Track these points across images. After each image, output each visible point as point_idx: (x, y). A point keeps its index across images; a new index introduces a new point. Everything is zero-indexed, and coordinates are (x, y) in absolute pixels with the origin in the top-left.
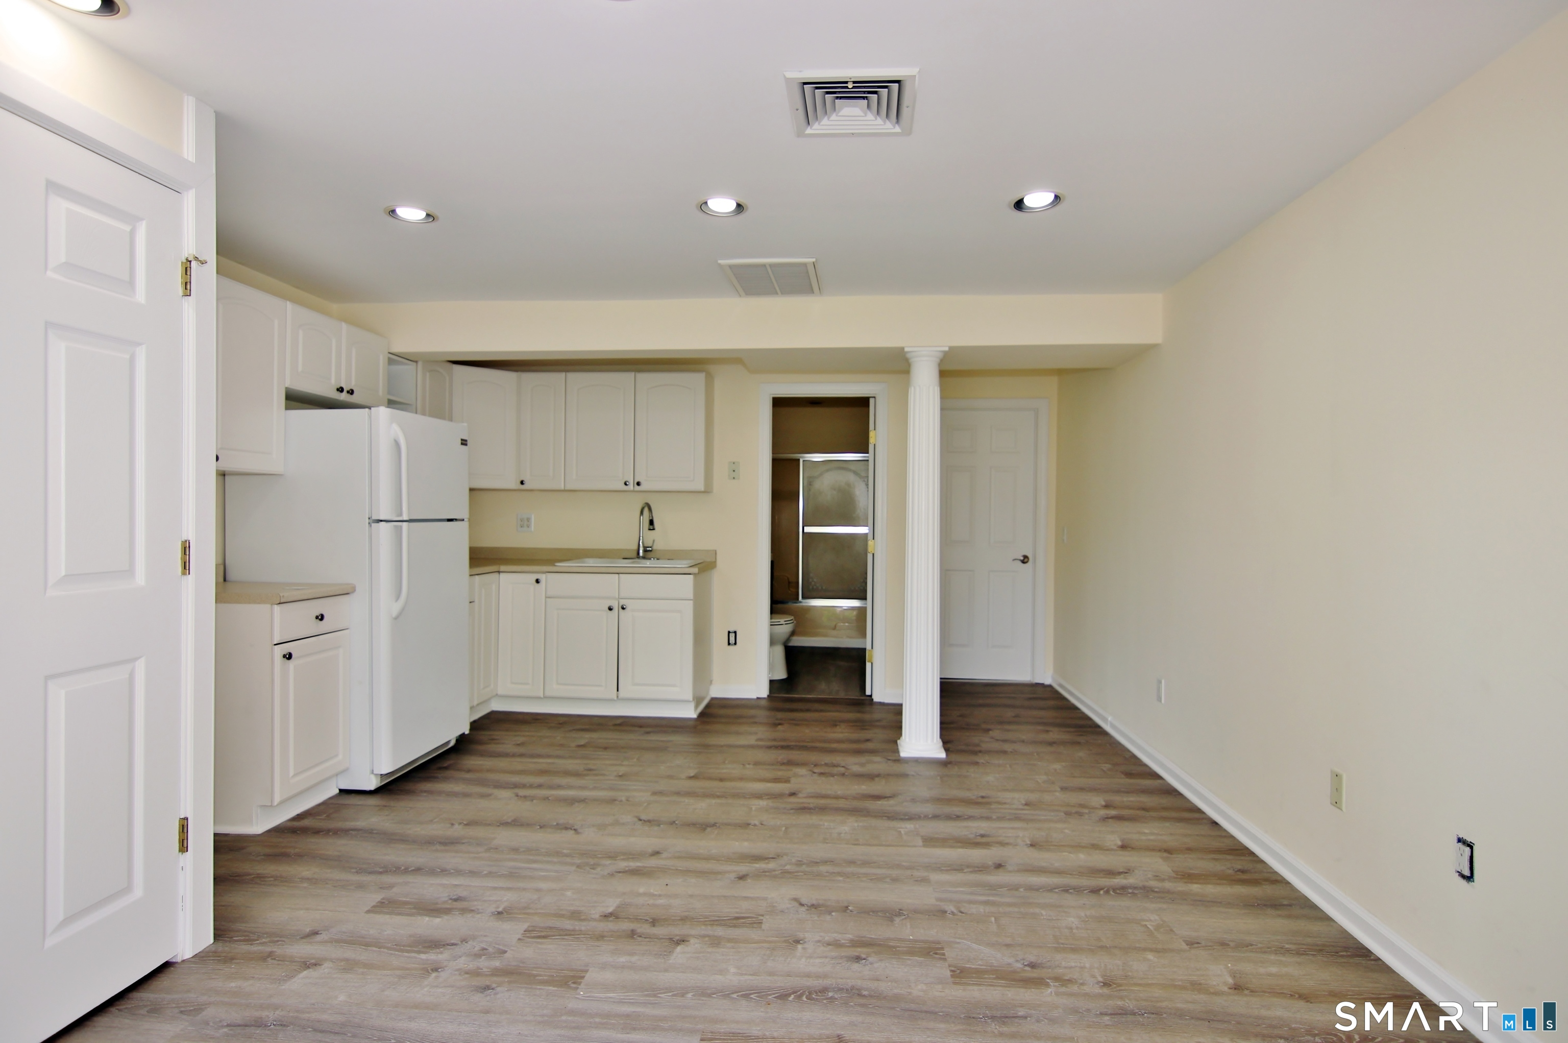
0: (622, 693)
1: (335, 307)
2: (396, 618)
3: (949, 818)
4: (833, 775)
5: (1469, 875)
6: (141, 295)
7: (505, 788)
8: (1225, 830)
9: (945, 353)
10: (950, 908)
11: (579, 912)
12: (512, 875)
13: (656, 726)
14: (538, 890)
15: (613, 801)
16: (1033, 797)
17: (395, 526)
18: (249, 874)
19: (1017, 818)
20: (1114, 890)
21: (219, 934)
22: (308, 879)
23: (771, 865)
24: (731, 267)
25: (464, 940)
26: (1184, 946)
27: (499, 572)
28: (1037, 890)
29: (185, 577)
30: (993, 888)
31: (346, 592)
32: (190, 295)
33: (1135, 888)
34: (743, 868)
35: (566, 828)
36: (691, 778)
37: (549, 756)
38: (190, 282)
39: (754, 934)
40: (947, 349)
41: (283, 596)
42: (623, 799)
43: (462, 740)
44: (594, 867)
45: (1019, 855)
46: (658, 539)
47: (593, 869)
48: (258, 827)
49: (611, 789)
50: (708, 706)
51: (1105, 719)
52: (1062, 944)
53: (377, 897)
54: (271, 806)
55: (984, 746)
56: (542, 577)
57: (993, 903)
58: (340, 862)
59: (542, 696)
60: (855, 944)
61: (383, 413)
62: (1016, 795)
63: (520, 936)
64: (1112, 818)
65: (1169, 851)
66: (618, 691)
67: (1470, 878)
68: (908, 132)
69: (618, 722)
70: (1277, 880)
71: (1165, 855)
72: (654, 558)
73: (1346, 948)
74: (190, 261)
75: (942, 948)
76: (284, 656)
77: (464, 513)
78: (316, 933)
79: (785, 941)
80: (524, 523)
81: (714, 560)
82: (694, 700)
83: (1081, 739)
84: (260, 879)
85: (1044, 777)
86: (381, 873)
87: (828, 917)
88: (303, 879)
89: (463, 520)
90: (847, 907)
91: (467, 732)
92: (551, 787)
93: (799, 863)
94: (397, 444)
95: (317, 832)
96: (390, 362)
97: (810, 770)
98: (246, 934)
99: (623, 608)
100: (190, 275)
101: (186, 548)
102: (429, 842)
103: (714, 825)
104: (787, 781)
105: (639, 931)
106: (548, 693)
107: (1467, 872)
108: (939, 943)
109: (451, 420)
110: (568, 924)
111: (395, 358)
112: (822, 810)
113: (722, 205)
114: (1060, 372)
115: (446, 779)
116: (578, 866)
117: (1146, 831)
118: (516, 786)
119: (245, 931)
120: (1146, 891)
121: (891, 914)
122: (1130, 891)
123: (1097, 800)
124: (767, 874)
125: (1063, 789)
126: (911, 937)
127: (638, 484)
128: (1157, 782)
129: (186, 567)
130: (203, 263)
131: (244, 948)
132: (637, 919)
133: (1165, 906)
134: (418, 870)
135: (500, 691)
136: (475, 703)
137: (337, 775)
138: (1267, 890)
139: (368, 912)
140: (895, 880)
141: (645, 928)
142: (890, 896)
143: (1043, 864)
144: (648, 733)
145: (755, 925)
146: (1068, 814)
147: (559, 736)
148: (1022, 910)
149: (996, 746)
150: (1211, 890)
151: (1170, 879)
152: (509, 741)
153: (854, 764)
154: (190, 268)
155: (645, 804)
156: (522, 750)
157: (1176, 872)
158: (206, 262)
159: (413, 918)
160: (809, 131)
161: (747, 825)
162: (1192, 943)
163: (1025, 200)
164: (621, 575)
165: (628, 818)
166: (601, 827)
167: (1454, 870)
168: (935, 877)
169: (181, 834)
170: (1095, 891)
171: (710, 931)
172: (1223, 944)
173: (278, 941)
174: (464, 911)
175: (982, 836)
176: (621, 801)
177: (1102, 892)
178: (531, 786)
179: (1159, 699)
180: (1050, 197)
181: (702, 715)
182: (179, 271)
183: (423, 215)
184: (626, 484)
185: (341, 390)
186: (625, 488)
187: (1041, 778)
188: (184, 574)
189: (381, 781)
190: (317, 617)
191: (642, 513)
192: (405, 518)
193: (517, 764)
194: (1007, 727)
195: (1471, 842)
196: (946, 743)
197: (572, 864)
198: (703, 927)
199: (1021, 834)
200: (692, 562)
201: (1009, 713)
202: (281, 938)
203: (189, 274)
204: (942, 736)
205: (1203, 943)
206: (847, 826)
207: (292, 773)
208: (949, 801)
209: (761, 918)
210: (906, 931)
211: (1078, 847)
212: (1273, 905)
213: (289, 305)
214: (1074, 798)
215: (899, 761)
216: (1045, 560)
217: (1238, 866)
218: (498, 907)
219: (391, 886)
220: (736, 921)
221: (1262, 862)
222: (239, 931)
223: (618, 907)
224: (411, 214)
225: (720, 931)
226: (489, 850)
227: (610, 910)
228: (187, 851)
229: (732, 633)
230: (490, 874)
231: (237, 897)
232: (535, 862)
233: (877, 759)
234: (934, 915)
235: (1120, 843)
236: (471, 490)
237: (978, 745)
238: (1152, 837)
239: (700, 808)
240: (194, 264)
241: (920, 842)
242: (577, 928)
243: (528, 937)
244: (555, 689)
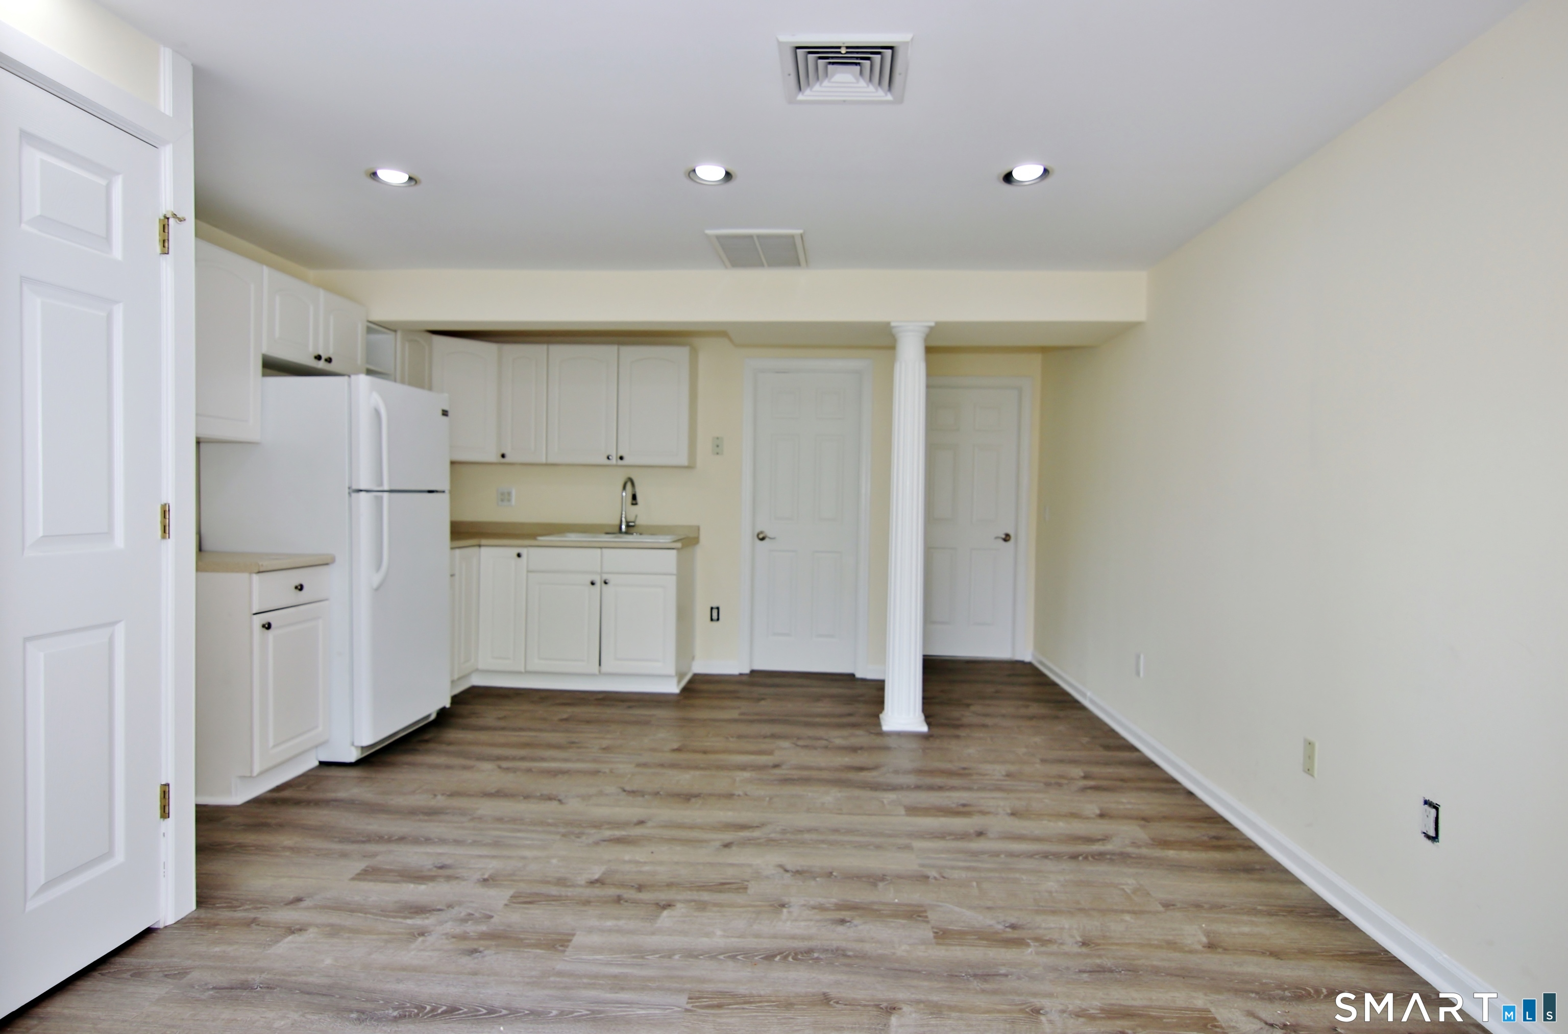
0: (605, 668)
1: (312, 273)
2: (377, 589)
3: (931, 788)
4: (815, 748)
5: (1434, 835)
6: (118, 253)
7: (488, 760)
8: (1200, 800)
9: (931, 328)
10: (933, 873)
11: (565, 879)
12: (496, 844)
13: (638, 701)
14: (523, 858)
15: (596, 773)
16: (1012, 768)
17: (376, 497)
18: (230, 844)
19: (999, 789)
20: (1093, 857)
21: (201, 901)
22: (291, 849)
23: (756, 834)
24: (718, 237)
25: (450, 906)
26: (1161, 908)
27: (480, 546)
28: (1018, 856)
29: (165, 541)
30: (975, 854)
31: (326, 562)
32: (168, 253)
33: (1114, 854)
34: (728, 836)
35: (550, 798)
36: (674, 750)
37: (530, 729)
38: (168, 240)
39: (739, 899)
40: (932, 324)
41: (262, 565)
42: (607, 771)
43: (443, 714)
44: (579, 836)
45: (1000, 823)
46: (642, 514)
47: (579, 837)
48: (238, 796)
49: (595, 761)
50: (690, 682)
51: (1084, 695)
52: (1042, 906)
53: (360, 865)
54: (251, 777)
55: (965, 720)
56: (524, 551)
57: (974, 869)
58: (322, 831)
59: (523, 670)
60: (840, 907)
61: (363, 380)
62: (998, 767)
63: (506, 902)
64: (1092, 788)
65: (1145, 819)
66: (600, 665)
67: (1434, 838)
68: (899, 100)
69: (600, 696)
70: (1250, 846)
71: (1142, 823)
72: (637, 533)
73: (1315, 909)
74: (168, 219)
75: (925, 911)
76: (264, 626)
77: (445, 484)
78: (299, 900)
79: (771, 905)
80: (505, 497)
81: (697, 535)
82: (676, 675)
83: (1061, 714)
84: (241, 848)
85: (1024, 750)
86: (363, 842)
87: (813, 883)
88: (285, 848)
89: (443, 492)
90: (831, 873)
91: (448, 705)
92: (533, 759)
93: (784, 832)
94: (377, 413)
95: (297, 803)
96: (369, 330)
97: (794, 744)
98: (229, 900)
99: (606, 583)
100: (168, 233)
101: (165, 512)
102: (412, 812)
103: (697, 796)
104: (770, 753)
105: (625, 896)
106: (529, 668)
107: (1432, 833)
108: (922, 906)
109: (430, 389)
110: (554, 891)
111: (374, 327)
112: (806, 781)
113: (711, 172)
114: (1044, 350)
115: (427, 752)
116: (564, 835)
117: (1124, 800)
118: (499, 758)
119: (227, 898)
120: (1123, 858)
121: (874, 880)
122: (1108, 857)
123: (1077, 771)
124: (752, 842)
125: (1044, 761)
126: (896, 901)
127: (621, 458)
128: (1135, 755)
129: (165, 530)
130: (181, 220)
131: (225, 914)
132: (622, 885)
133: (1142, 871)
134: (402, 839)
135: (481, 666)
136: (456, 677)
137: (316, 747)
138: (1242, 856)
139: (353, 879)
140: (878, 847)
141: (631, 894)
142: (872, 862)
143: (1024, 832)
144: (630, 707)
145: (741, 890)
146: (1048, 785)
147: (541, 710)
148: (1003, 875)
149: (975, 720)
150: (1186, 855)
151: (1147, 845)
152: (490, 715)
153: (838, 737)
154: (168, 225)
155: (629, 776)
156: (502, 724)
157: (1153, 839)
158: (185, 220)
159: (398, 885)
160: (800, 97)
161: (730, 796)
162: (1168, 905)
163: (1014, 174)
164: (604, 550)
165: (611, 789)
166: (585, 798)
167: (1420, 831)
168: (917, 844)
169: (163, 801)
170: (1074, 857)
171: (695, 895)
172: (1198, 906)
173: (261, 908)
174: (449, 878)
175: (964, 805)
176: (605, 773)
177: (1080, 858)
178: (514, 759)
179: (1138, 674)
180: (1040, 170)
181: (685, 690)
182: (157, 228)
183: (405, 178)
184: (608, 458)
185: (318, 358)
186: (608, 462)
187: (1022, 751)
188: (164, 537)
189: (362, 753)
190: (296, 588)
191: (624, 488)
192: (386, 488)
193: (499, 737)
194: (987, 702)
195: (1437, 804)
196: (929, 716)
197: (558, 833)
198: (689, 893)
199: (1002, 803)
200: (675, 538)
201: (990, 689)
202: (264, 904)
203: (166, 231)
204: (924, 710)
205: (1179, 905)
206: (830, 796)
207: (271, 743)
208: (932, 772)
209: (746, 883)
210: (890, 895)
211: (1059, 816)
212: (1247, 869)
213: (266, 270)
214: (1055, 769)
215: (882, 734)
216: (1026, 538)
217: (1212, 833)
218: (483, 874)
219: (374, 855)
220: (722, 886)
221: (1235, 829)
222: (221, 898)
223: (604, 873)
224: (394, 177)
225: (706, 896)
226: (473, 819)
227: (596, 876)
228: (169, 817)
229: (715, 608)
230: (475, 843)
231: (218, 866)
232: (519, 831)
233: (860, 732)
234: (917, 880)
235: (1098, 812)
236: (453, 463)
237: (959, 719)
238: (1129, 806)
239: (684, 780)
240: (172, 221)
241: (903, 812)
242: (563, 894)
243: (514, 903)
244: (536, 664)
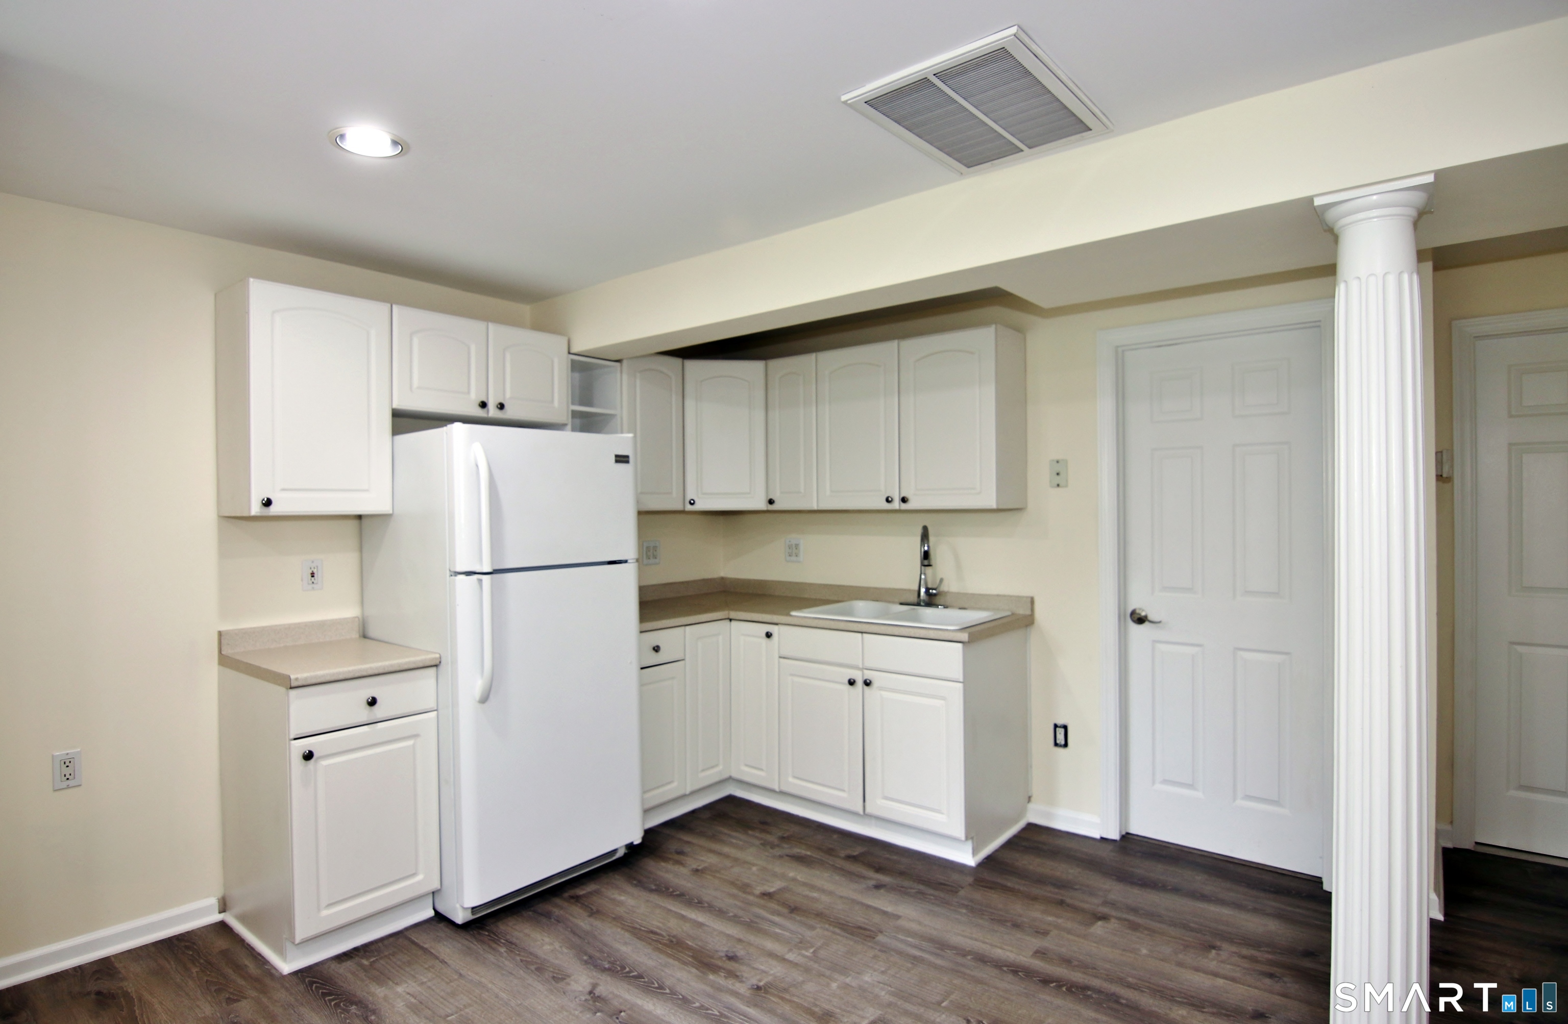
0: (870, 808)
27: (729, 620)
40: (1433, 176)
50: (1010, 842)
56: (775, 630)
59: (777, 788)
61: (458, 429)
66: (865, 801)
72: (941, 606)
76: (304, 756)
77: (625, 552)
80: (793, 551)
81: (1028, 612)
82: (968, 837)
89: (626, 562)
91: (639, 842)
94: (478, 470)
96: (576, 365)
99: (868, 684)
106: (784, 788)
109: (602, 431)
111: (586, 360)
127: (905, 500)
135: (734, 773)
164: (865, 635)
184: (888, 501)
185: (483, 405)
186: (889, 506)
190: (368, 701)
207: (324, 902)
213: (396, 309)
229: (1060, 727)
244: (793, 784)
